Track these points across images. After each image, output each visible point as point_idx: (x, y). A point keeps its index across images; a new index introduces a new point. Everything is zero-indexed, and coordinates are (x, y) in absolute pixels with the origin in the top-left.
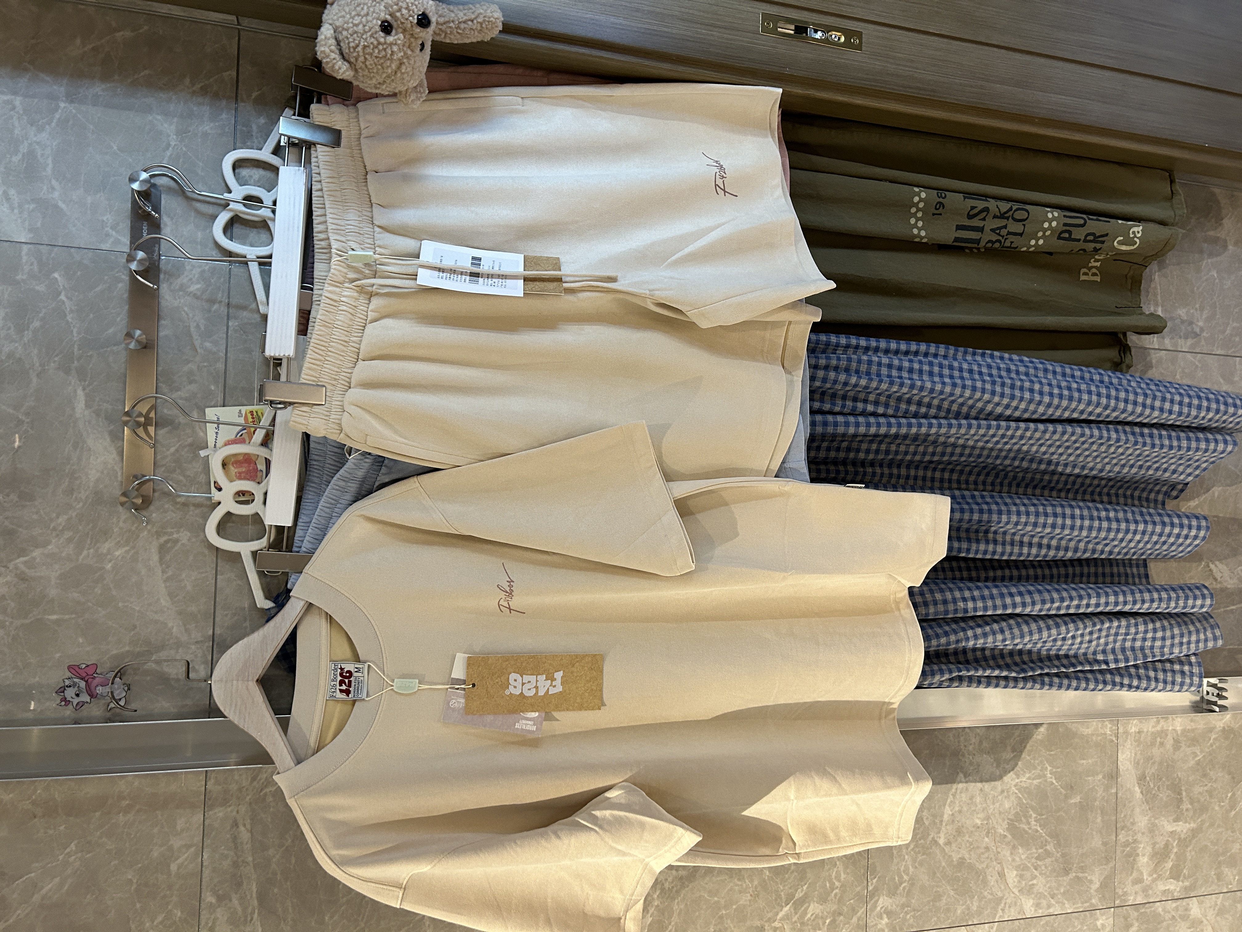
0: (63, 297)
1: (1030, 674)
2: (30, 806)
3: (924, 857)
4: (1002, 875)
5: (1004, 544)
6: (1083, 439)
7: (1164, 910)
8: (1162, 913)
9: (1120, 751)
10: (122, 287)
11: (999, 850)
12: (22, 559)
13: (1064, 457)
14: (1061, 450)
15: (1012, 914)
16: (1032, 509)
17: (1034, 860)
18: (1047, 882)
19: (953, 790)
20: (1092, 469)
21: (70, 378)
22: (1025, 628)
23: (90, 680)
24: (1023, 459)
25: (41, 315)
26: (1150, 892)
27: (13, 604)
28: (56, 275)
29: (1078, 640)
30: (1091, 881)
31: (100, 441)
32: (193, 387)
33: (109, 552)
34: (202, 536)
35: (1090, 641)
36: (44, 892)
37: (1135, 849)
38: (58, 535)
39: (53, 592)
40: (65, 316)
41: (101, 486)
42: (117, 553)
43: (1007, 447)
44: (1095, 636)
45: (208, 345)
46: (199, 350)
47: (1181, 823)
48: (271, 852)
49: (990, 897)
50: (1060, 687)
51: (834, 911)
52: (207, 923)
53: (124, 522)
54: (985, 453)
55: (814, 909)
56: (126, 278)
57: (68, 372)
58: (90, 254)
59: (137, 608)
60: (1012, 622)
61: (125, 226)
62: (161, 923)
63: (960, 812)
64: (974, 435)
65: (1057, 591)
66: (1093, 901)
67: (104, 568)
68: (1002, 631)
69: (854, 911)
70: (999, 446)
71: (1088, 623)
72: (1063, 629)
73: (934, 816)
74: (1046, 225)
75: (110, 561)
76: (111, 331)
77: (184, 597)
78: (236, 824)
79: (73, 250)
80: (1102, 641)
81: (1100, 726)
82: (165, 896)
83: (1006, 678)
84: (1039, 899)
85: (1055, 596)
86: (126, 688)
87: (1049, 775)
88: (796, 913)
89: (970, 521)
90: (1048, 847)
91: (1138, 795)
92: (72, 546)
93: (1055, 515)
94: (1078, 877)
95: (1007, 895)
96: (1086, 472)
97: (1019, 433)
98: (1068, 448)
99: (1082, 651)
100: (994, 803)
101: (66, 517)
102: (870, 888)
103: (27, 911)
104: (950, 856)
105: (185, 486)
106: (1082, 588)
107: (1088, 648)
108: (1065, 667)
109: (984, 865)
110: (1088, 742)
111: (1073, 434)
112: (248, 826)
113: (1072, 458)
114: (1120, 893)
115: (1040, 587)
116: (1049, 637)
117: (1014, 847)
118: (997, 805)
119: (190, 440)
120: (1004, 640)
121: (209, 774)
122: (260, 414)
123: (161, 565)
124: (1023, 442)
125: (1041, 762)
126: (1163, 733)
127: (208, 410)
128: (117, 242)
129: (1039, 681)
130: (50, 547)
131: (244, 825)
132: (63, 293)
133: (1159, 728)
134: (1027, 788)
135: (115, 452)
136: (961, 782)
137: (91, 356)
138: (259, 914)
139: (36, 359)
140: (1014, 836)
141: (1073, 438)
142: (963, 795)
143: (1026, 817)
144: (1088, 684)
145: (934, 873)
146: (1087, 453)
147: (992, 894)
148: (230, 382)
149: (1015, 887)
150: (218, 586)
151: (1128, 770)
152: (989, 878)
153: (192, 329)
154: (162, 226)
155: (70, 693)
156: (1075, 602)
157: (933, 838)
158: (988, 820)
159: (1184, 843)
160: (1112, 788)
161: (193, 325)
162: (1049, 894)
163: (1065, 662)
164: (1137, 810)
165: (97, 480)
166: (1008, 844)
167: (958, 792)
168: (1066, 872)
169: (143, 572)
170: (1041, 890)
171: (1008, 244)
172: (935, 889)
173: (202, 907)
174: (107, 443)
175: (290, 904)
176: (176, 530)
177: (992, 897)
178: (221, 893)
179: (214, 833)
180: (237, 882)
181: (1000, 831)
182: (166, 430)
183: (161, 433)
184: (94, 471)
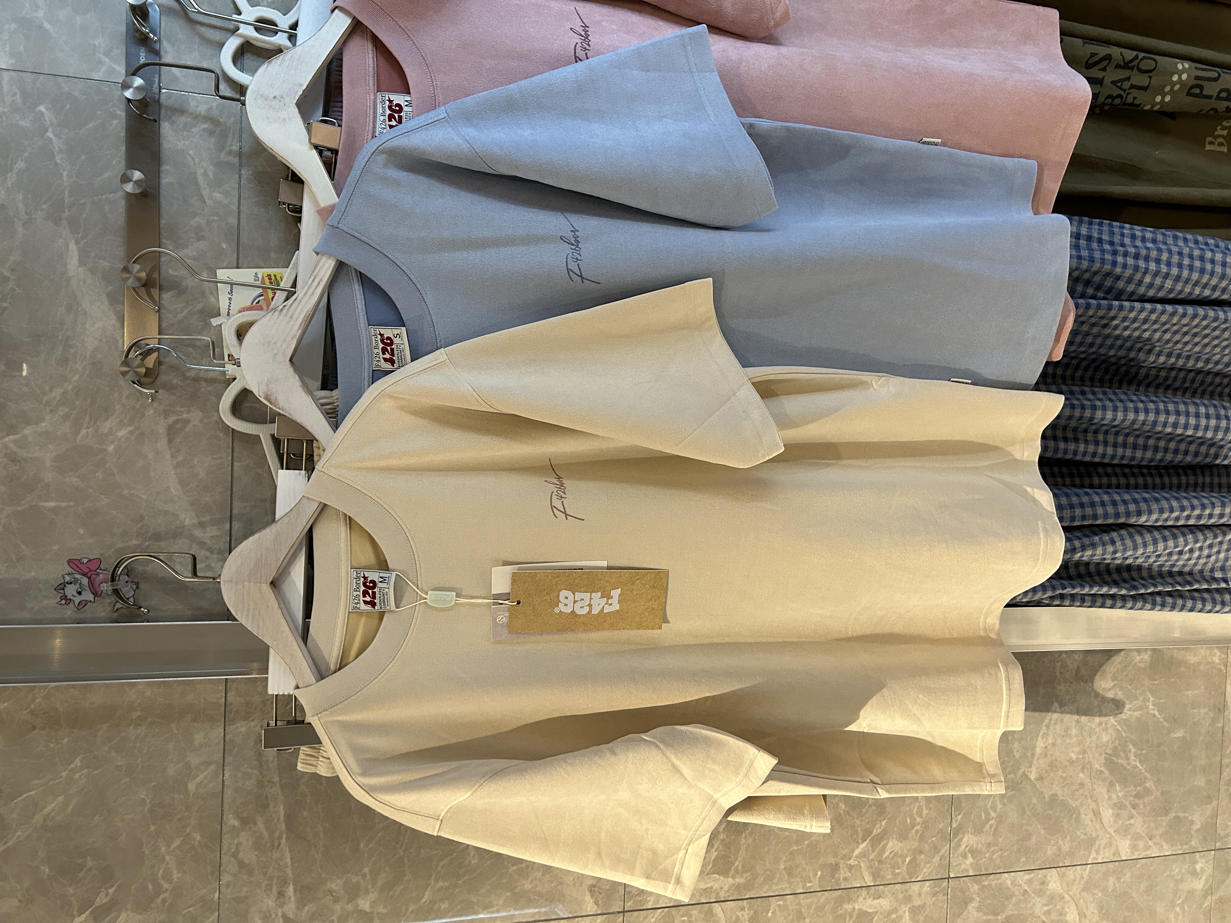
0: (50, 134)
1: (1142, 591)
2: (28, 716)
3: (1013, 792)
4: (1097, 814)
5: (1115, 445)
6: (1215, 324)
9: (1228, 682)
10: (118, 124)
11: (1095, 786)
12: (11, 437)
13: (1189, 347)
14: (1187, 338)
15: (1105, 855)
16: (1151, 406)
17: (1132, 799)
18: (1145, 822)
19: (1047, 721)
20: (1217, 363)
21: (62, 229)
22: (1139, 539)
23: (93, 576)
24: (1140, 349)
25: (26, 155)
27: (3, 488)
28: (42, 108)
29: (1196, 554)
30: (1193, 822)
31: (98, 304)
32: (202, 245)
33: (110, 432)
34: (215, 418)
35: (1209, 556)
36: (46, 811)
38: (52, 411)
39: (48, 477)
40: (54, 157)
41: (100, 356)
42: (121, 433)
43: (1127, 333)
44: (1215, 550)
45: (217, 195)
46: (208, 201)
49: (1083, 836)
50: (1173, 608)
51: (915, 849)
52: (229, 849)
53: (127, 398)
54: (1099, 341)
55: (893, 845)
57: (57, 221)
58: (80, 84)
59: (145, 497)
60: (1123, 532)
61: (120, 51)
62: (178, 847)
63: (1054, 744)
64: (1092, 317)
65: (1177, 499)
66: (1193, 843)
67: (106, 450)
68: (1113, 542)
69: (936, 849)
70: (1117, 332)
71: (1209, 535)
72: (1181, 540)
73: (1025, 748)
74: (1175, 78)
75: (112, 443)
76: (106, 175)
77: (197, 486)
79: (61, 79)
80: (1222, 555)
81: (1208, 654)
82: (181, 819)
83: (1113, 597)
84: (1136, 840)
85: (1175, 504)
86: (134, 587)
87: (1151, 707)
88: (873, 851)
89: (1081, 418)
90: (1148, 785)
92: (68, 424)
93: (1178, 413)
94: (1177, 817)
95: (1102, 835)
96: (1210, 366)
97: (1143, 315)
98: (1195, 335)
99: (1199, 567)
100: (1091, 737)
102: (954, 825)
103: (27, 833)
104: (1043, 792)
105: (195, 358)
106: (1204, 497)
107: (1206, 564)
108: (1180, 585)
109: (1078, 803)
110: (1194, 671)
111: (1205, 317)
113: (1197, 349)
114: (1222, 834)
115: (1157, 495)
116: (1165, 549)
117: (1111, 784)
118: (1094, 738)
119: (199, 306)
120: (1115, 552)
121: (229, 685)
122: (278, 278)
123: (170, 449)
124: (1146, 327)
125: (1145, 691)
127: (219, 272)
129: (1150, 601)
130: (43, 425)
132: (50, 130)
134: (1127, 720)
135: (114, 317)
136: (1056, 712)
137: (84, 205)
138: (288, 839)
139: (21, 206)
140: (1111, 772)
141: (1205, 323)
142: (1058, 727)
143: (1124, 751)
144: (1204, 605)
145: (1024, 811)
146: (1216, 342)
147: (1085, 834)
148: (244, 239)
149: (1110, 827)
150: (235, 475)
152: (1083, 816)
153: (201, 179)
154: (162, 53)
155: (70, 591)
156: (1197, 512)
157: (1024, 773)
158: (1083, 754)
160: (1218, 722)
161: (200, 171)
162: (1147, 834)
163: (1179, 579)
165: (95, 349)
166: (1104, 780)
167: (1053, 723)
168: (1166, 812)
169: (150, 456)
170: (1138, 831)
171: (1130, 100)
172: (1025, 828)
173: (224, 831)
174: (105, 305)
175: (321, 829)
176: (186, 409)
177: (1086, 837)
178: (245, 815)
179: (236, 750)
180: (262, 804)
181: (1097, 766)
182: (172, 293)
183: (166, 296)
184: (91, 339)
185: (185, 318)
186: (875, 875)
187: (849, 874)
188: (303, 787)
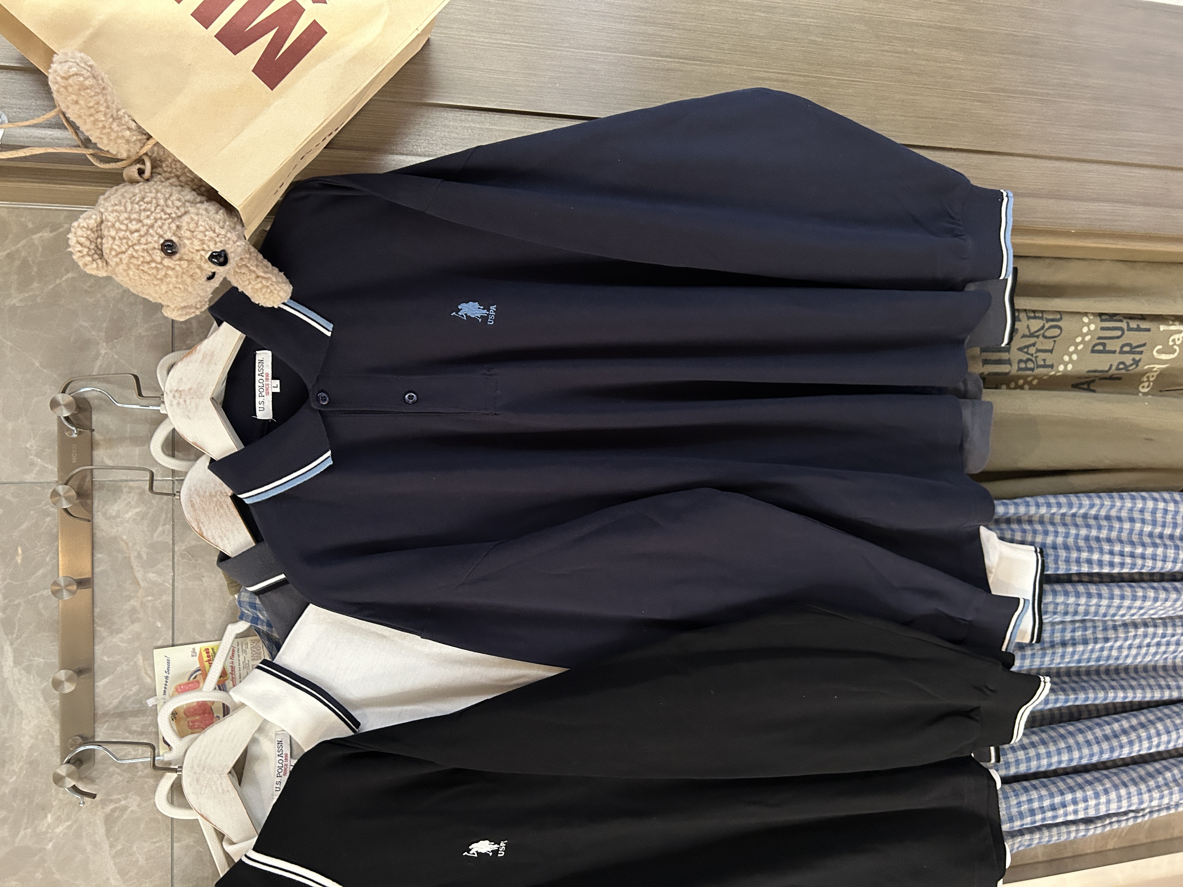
31: (33, 701)
32: (136, 627)
33: (49, 829)
41: (35, 755)
45: (151, 576)
46: (142, 584)
56: (55, 512)
58: (13, 488)
61: (53, 451)
67: (43, 849)
75: (50, 841)
76: (40, 573)
77: (137, 874)
92: (6, 827)
119: (135, 689)
123: (108, 839)
127: (156, 653)
128: (44, 470)
135: (49, 712)
137: (19, 605)
150: (175, 856)
153: (134, 560)
161: (133, 555)
165: (31, 747)
174: (41, 703)
176: (123, 795)
182: (106, 680)
183: (101, 684)
184: (27, 738)
185: (121, 702)
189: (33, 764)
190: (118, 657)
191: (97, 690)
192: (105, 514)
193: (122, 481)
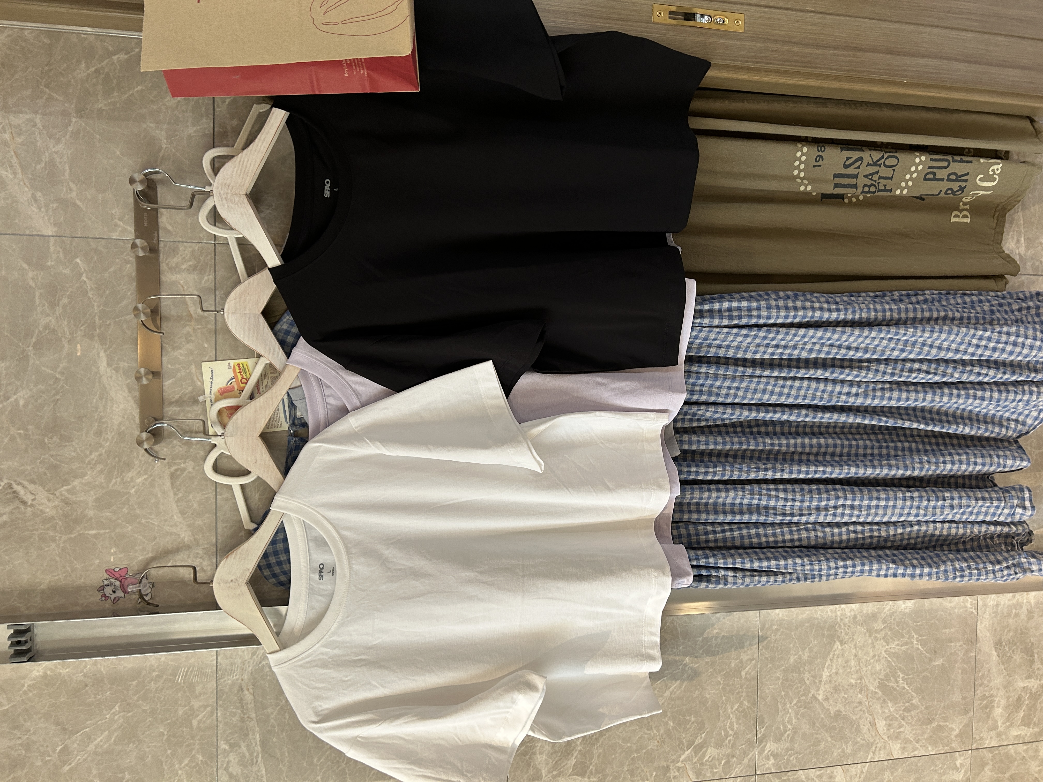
0: (84, 278)
2: (82, 678)
3: (805, 710)
4: (873, 724)
7: (1015, 752)
8: (1014, 754)
9: (979, 622)
10: (130, 268)
11: (871, 704)
12: (65, 488)
15: (882, 755)
17: (901, 712)
18: (912, 730)
19: (831, 656)
21: (94, 343)
23: (123, 580)
25: (68, 293)
26: (1004, 737)
27: (60, 523)
28: (78, 260)
30: (952, 729)
31: (121, 392)
32: (190, 346)
33: (132, 479)
37: (992, 701)
38: (91, 468)
39: (91, 513)
40: (87, 293)
41: (123, 428)
46: (193, 316)
47: (1033, 680)
48: (269, 710)
49: (862, 742)
51: (728, 754)
52: (222, 765)
55: (711, 752)
56: (133, 260)
57: (91, 337)
58: (104, 242)
59: (157, 524)
61: (130, 218)
62: (187, 765)
63: (837, 673)
66: (953, 745)
67: (129, 492)
69: (745, 754)
73: (814, 677)
75: (133, 487)
76: (123, 303)
77: (192, 514)
78: (241, 689)
79: (89, 240)
81: (961, 600)
82: (189, 745)
84: (906, 743)
86: (151, 586)
87: (916, 643)
88: (696, 756)
90: (914, 701)
91: (995, 657)
92: (103, 476)
94: (939, 726)
95: (878, 741)
100: (866, 667)
101: (97, 454)
102: (759, 736)
103: (84, 757)
104: (828, 710)
109: (858, 717)
112: (251, 691)
114: (977, 737)
117: (884, 701)
118: (869, 667)
119: (190, 389)
121: (218, 653)
123: (173, 489)
125: (909, 631)
126: (1019, 605)
127: (203, 365)
128: (124, 231)
130: (86, 478)
131: (248, 690)
132: (84, 275)
133: (1014, 601)
134: (895, 653)
135: (132, 400)
136: (837, 649)
137: (110, 324)
138: (262, 757)
139: (66, 329)
140: (883, 692)
142: (840, 660)
143: (894, 676)
145: (814, 723)
147: (864, 740)
149: (884, 734)
151: (986, 637)
152: (862, 726)
153: (188, 300)
154: (159, 215)
155: (108, 590)
157: (813, 695)
159: (1034, 697)
160: (971, 652)
162: (914, 739)
164: (994, 670)
165: (120, 424)
166: (878, 699)
167: (835, 657)
168: (930, 722)
169: (159, 494)
170: (907, 736)
172: (815, 736)
173: (219, 752)
174: (126, 393)
175: (286, 749)
176: (183, 461)
177: (864, 742)
178: (232, 741)
179: (224, 697)
180: (245, 734)
181: (872, 688)
182: (171, 381)
183: (167, 383)
184: (117, 417)
185: (180, 397)
186: (698, 774)
187: (677, 774)
188: (272, 720)
189: (120, 434)
190: (177, 366)
191: (164, 388)
192: (167, 265)
193: (179, 242)
